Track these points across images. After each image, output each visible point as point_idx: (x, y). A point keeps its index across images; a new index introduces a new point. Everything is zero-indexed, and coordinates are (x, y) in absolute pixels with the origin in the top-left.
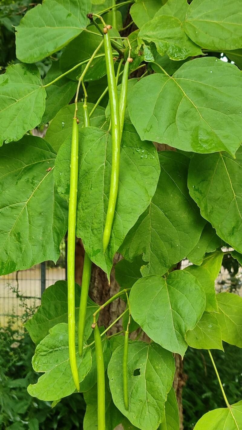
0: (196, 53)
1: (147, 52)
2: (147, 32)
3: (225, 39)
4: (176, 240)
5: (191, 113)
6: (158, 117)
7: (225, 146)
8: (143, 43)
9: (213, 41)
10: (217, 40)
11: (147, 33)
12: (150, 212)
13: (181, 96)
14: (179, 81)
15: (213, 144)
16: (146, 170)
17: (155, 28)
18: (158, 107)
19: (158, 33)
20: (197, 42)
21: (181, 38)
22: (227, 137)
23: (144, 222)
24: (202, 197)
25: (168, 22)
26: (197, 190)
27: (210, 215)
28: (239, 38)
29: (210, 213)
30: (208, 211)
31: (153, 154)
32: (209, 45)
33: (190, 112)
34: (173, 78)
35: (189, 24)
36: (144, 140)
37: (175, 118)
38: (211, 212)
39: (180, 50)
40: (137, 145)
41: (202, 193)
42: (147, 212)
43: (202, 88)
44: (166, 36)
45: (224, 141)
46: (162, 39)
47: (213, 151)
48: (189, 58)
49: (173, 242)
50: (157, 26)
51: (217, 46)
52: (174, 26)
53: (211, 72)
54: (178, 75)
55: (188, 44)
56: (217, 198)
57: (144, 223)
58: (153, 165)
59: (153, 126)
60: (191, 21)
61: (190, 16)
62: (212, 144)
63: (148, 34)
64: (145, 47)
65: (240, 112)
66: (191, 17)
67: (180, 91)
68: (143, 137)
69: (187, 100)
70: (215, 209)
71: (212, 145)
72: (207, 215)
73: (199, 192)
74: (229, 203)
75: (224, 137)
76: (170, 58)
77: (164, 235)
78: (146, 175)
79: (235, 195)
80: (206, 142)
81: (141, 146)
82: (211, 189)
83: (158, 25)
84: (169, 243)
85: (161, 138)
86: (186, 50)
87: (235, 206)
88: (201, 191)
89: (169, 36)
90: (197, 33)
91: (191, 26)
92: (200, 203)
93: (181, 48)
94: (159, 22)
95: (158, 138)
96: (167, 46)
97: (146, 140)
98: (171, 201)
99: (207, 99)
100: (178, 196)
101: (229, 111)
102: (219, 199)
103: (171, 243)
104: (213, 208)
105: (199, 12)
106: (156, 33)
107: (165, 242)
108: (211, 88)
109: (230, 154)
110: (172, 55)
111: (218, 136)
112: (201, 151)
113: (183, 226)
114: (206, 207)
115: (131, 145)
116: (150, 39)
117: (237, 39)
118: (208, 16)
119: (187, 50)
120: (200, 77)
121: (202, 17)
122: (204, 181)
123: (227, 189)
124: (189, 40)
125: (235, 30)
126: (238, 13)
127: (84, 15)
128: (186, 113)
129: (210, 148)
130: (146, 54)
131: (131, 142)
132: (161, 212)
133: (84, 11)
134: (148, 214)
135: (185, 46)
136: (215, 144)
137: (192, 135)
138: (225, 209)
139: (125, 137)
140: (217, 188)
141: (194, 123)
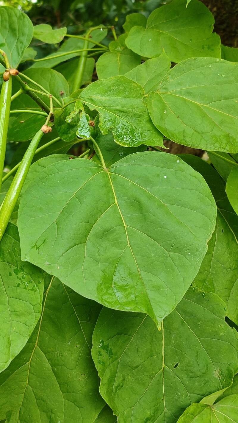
0: (154, 143)
1: (83, 124)
2: (94, 94)
3: (203, 133)
4: (59, 414)
5: (115, 234)
6: (60, 227)
7: (151, 303)
8: (82, 108)
9: (184, 131)
10: (189, 131)
11: (92, 95)
12: (30, 360)
13: (107, 204)
14: (114, 179)
15: (133, 296)
16: (20, 306)
17: (106, 92)
18: (67, 211)
19: (109, 100)
20: (160, 127)
21: (140, 116)
22: (157, 289)
23: (18, 374)
24: (111, 361)
25: (127, 87)
26: (105, 348)
27: (116, 391)
28: (222, 137)
29: (117, 387)
30: (115, 383)
31: (38, 284)
32: (176, 136)
33: (114, 231)
34: (109, 172)
35: (160, 97)
36: (26, 260)
37: (86, 237)
38: (120, 387)
39: (132, 132)
40: (18, 263)
41: (112, 354)
42: (26, 359)
43: (143, 199)
44: (117, 108)
45: (151, 295)
46: (111, 110)
47: (128, 309)
48: (143, 148)
49: (54, 415)
50: (109, 90)
51: (187, 139)
52: (134, 96)
53: (165, 177)
54: (116, 170)
55: (147, 126)
56: (135, 366)
57: (17, 376)
58: (32, 303)
59: (47, 240)
60: (163, 94)
61: (164, 86)
62: (130, 294)
63: (94, 97)
64: (84, 115)
65: (189, 253)
66: (166, 89)
67: (110, 194)
68: (26, 255)
69: (115, 211)
70: (128, 383)
71: (130, 296)
72: (109, 393)
73: (107, 351)
74: (151, 377)
75: (154, 287)
76: (115, 140)
77: (44, 401)
78: (18, 316)
79: (163, 365)
80: (123, 288)
81: (23, 266)
82: (128, 349)
83: (112, 88)
84: (47, 416)
85: (52, 265)
86: (141, 134)
87: (159, 383)
88: (111, 350)
89: (121, 109)
90: (165, 112)
91: (160, 100)
92: (104, 370)
93: (134, 130)
94: (114, 83)
95: (48, 263)
96: (115, 122)
97: (28, 261)
98: (66, 353)
99: (145, 218)
100: (79, 346)
101: (172, 246)
102: (137, 367)
103: (51, 416)
104: (124, 380)
105: (180, 84)
106: (106, 98)
107: (43, 412)
108: (156, 203)
109: (154, 320)
110: (120, 136)
111: (145, 282)
112: (109, 303)
113: (75, 394)
114: (112, 379)
115: (10, 261)
116: (95, 106)
117: (220, 136)
118: (189, 93)
119: (143, 135)
120: (146, 181)
121: (180, 93)
122: (121, 334)
123: (154, 353)
124: (150, 121)
125: (222, 123)
126: (234, 99)
127: (20, 49)
128: (106, 233)
129: (125, 300)
130: (82, 126)
131: (10, 255)
132: (48, 365)
133: (21, 44)
134: (28, 363)
135: (142, 127)
136: (136, 297)
137: (104, 271)
138: (144, 385)
139: (5, 245)
140: (139, 350)
141: (113, 252)
